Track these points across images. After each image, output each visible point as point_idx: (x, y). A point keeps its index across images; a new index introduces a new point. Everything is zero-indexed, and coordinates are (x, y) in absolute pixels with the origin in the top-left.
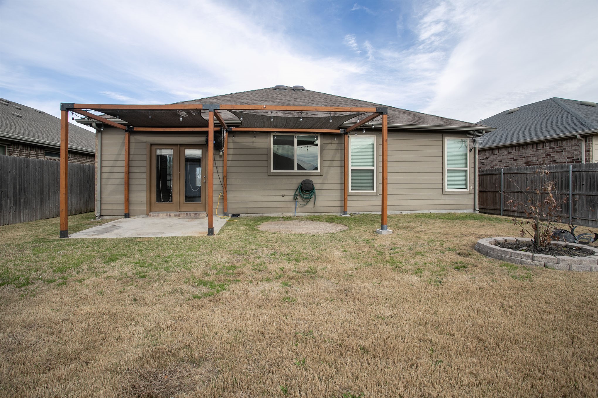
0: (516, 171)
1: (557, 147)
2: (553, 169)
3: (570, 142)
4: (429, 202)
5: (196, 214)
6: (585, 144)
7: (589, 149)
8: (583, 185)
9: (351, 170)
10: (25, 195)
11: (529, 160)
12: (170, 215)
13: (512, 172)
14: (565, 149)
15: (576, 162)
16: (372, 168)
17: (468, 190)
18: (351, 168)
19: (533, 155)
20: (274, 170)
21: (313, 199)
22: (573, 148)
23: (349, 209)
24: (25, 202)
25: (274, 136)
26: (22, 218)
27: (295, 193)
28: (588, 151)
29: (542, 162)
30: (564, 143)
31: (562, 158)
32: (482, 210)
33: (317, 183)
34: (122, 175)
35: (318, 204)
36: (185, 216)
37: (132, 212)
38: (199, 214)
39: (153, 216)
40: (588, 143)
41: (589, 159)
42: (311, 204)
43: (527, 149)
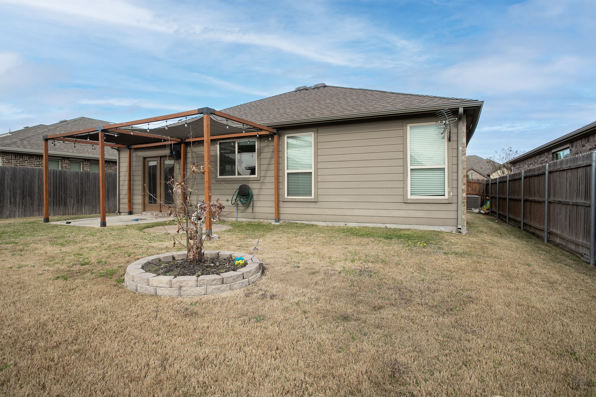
9: (287, 173)
10: (86, 196)
12: (153, 214)
16: (309, 171)
17: (447, 197)
18: (287, 171)
20: (220, 176)
21: (251, 205)
23: (282, 217)
24: (86, 201)
25: (220, 144)
26: (83, 211)
33: (254, 188)
35: (256, 210)
36: (162, 215)
39: (144, 215)
42: (250, 210)
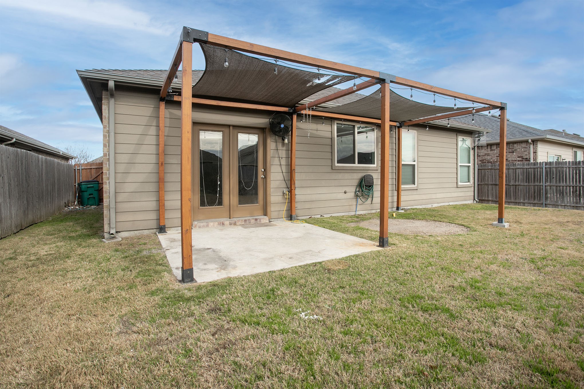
0: (490, 167)
1: (509, 149)
2: (527, 165)
3: (520, 145)
4: (449, 195)
5: (256, 220)
6: (533, 147)
7: (536, 150)
8: (553, 178)
11: (484, 158)
12: (223, 224)
13: (486, 168)
14: (516, 150)
15: (525, 160)
16: (414, 163)
17: (471, 183)
19: (488, 155)
20: (337, 163)
21: (371, 195)
22: (523, 150)
23: (402, 205)
25: (337, 124)
27: (356, 190)
28: (535, 152)
29: (496, 160)
30: (515, 145)
31: (514, 158)
32: (481, 201)
34: (151, 168)
35: (374, 200)
36: (243, 223)
37: (167, 223)
38: (260, 219)
39: (200, 227)
40: (535, 146)
41: (536, 158)
42: (369, 201)
43: (482, 149)
